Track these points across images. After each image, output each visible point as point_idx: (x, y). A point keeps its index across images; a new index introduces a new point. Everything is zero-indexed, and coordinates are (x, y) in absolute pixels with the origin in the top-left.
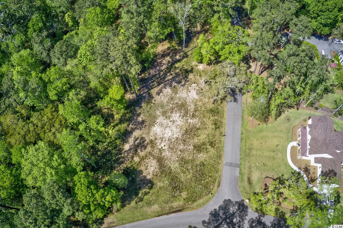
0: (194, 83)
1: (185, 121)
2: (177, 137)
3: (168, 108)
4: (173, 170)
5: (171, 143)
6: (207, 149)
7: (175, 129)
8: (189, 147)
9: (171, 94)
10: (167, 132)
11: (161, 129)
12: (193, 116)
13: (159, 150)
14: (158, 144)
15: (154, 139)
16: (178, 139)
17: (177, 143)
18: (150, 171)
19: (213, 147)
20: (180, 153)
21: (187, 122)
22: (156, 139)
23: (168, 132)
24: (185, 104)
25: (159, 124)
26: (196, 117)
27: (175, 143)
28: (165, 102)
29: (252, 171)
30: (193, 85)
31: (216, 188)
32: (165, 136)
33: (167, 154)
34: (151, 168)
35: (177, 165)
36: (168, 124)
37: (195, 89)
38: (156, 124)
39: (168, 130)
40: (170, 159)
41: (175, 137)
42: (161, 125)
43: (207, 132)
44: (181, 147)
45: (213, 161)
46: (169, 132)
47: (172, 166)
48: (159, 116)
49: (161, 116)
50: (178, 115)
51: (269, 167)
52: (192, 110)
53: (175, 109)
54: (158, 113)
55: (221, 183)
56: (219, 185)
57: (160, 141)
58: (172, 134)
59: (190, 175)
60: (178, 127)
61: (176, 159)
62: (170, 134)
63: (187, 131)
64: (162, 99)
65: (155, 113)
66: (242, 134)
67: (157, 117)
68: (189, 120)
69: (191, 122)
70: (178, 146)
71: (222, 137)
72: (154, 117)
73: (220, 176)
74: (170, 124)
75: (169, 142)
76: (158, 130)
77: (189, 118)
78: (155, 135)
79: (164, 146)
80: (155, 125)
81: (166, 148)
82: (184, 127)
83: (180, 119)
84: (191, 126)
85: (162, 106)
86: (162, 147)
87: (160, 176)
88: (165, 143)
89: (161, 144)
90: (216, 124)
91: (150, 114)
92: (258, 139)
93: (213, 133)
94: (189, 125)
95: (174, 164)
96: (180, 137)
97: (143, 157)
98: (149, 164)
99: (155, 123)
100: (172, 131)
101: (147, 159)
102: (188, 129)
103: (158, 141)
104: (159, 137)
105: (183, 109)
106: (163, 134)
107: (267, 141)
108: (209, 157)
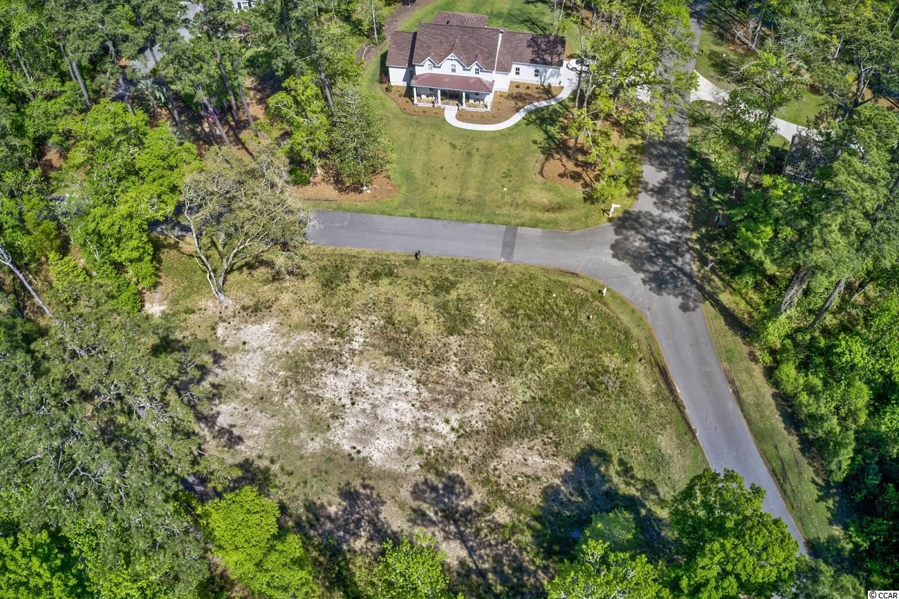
0: (213, 329)
1: (356, 359)
2: (414, 382)
3: (297, 411)
4: (533, 395)
5: (436, 400)
6: (459, 299)
7: (386, 389)
8: (455, 347)
9: (245, 401)
10: (394, 415)
11: (380, 434)
12: (341, 333)
13: (462, 440)
14: (440, 442)
15: (417, 456)
16: (423, 378)
17: (437, 383)
18: (543, 466)
19: (453, 284)
20: (472, 374)
21: (361, 352)
22: (420, 451)
23: (397, 410)
24: (291, 357)
25: (360, 441)
26: (345, 326)
27: (439, 388)
28: (272, 421)
29: (525, 202)
30: (218, 335)
31: (580, 282)
32: (408, 419)
33: (476, 414)
34: (530, 461)
35: (514, 382)
36: (364, 411)
37: (239, 329)
38: (359, 452)
39: (388, 413)
40: (496, 404)
41: (415, 390)
42: (365, 434)
43: (401, 299)
44: (452, 369)
45: (499, 286)
46: (395, 407)
47: (520, 398)
48: (328, 441)
49: (328, 434)
50: (330, 380)
51: (512, 167)
52: (318, 337)
53: (306, 387)
54: (315, 446)
55: (565, 268)
56: (573, 273)
57: (428, 438)
58: (403, 397)
59: (547, 345)
60: (377, 380)
61: (497, 386)
62: (403, 405)
63: (395, 354)
64: (256, 432)
65: (313, 455)
66: (413, 215)
67: (329, 450)
68: (355, 345)
69: (362, 340)
70: (447, 380)
71: (422, 261)
72: (330, 460)
73: (546, 271)
74: (363, 404)
75: (434, 406)
76: (386, 445)
77: (348, 346)
78: (405, 455)
79: (447, 421)
80: (362, 455)
81: (455, 418)
82: (378, 362)
83: (348, 372)
84: (376, 342)
85: (290, 431)
86: (453, 429)
87: (558, 432)
88: (437, 420)
89: (438, 435)
90: (376, 276)
91: (315, 476)
92: (432, 184)
93: (407, 282)
94: (373, 346)
95: (515, 391)
96: (416, 373)
97: (490, 493)
98: (516, 470)
99: (355, 456)
100: (390, 398)
101: (499, 477)
102: (386, 349)
103: (429, 443)
104: (411, 440)
105: (308, 364)
106: (401, 428)
107: (438, 166)
108: (487, 296)
